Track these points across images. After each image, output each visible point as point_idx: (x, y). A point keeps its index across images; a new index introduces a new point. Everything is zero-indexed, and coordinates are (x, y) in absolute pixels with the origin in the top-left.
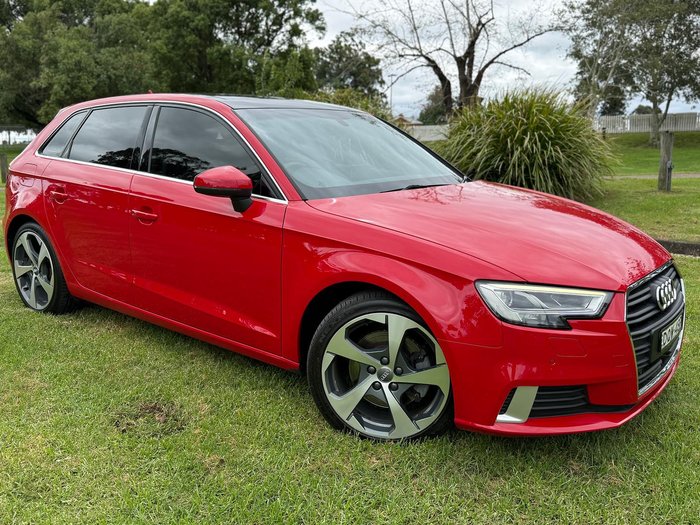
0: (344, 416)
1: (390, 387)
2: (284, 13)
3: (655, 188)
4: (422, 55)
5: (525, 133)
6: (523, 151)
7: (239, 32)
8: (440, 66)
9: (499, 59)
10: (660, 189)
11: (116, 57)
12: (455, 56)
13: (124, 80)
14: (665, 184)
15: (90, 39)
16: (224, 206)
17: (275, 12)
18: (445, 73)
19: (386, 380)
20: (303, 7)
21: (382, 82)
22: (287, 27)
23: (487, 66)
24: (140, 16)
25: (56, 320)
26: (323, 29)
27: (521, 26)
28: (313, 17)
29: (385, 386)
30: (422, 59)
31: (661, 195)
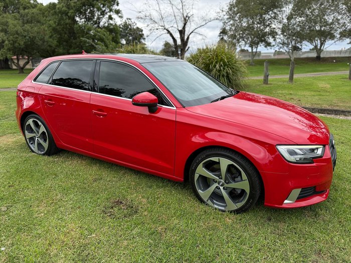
0: (205, 200)
1: (224, 188)
2: (105, 10)
3: (263, 83)
4: (165, 29)
5: (216, 63)
6: (216, 70)
7: (86, 18)
8: (173, 34)
9: (195, 31)
10: (264, 83)
11: (32, 28)
12: (178, 29)
13: (37, 38)
14: (266, 81)
15: (19, 20)
16: (145, 111)
17: (101, 9)
18: (175, 37)
19: (222, 186)
20: (113, 8)
21: (144, 39)
22: (107, 16)
23: (190, 34)
24: (40, 10)
25: (51, 159)
26: (122, 17)
27: (203, 18)
28: (118, 12)
29: (221, 188)
30: (165, 30)
31: (265, 86)
